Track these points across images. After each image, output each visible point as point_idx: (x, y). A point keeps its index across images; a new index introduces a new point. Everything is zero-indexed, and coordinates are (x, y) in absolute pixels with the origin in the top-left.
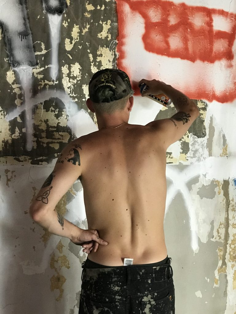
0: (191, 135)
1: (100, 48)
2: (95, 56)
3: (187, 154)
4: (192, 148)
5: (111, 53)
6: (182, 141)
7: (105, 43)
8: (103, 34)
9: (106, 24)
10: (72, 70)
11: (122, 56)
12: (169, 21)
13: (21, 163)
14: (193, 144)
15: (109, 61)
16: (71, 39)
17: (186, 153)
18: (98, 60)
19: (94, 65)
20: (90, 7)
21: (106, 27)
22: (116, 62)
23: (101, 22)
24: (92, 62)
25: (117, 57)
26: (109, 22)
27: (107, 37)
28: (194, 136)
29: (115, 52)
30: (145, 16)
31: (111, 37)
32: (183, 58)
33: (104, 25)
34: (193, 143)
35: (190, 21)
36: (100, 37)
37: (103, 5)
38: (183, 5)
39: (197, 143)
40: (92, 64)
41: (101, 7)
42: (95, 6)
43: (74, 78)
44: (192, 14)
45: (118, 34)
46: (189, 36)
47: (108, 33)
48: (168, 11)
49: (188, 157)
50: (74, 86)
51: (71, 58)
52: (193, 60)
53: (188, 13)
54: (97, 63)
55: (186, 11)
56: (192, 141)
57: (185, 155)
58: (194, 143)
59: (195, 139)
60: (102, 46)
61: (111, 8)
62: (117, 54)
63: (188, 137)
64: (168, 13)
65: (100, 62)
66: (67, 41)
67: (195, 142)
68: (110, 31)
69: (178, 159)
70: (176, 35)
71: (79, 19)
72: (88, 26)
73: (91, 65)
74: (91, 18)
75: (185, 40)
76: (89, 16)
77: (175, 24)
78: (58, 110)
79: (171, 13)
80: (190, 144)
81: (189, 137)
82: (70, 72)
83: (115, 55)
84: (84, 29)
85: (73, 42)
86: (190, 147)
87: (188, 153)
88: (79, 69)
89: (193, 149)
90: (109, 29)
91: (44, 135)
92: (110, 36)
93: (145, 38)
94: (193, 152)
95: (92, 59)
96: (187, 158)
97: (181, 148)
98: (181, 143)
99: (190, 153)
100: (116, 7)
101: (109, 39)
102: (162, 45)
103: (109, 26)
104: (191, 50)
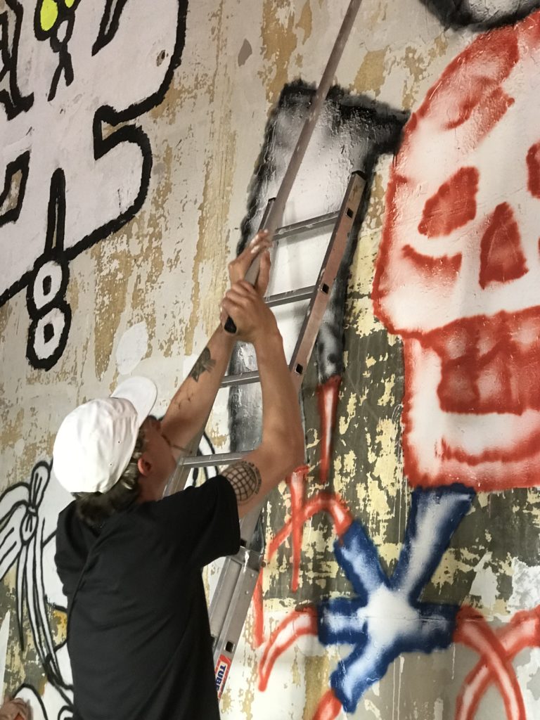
0: (516, 561)
1: (381, 422)
2: (373, 438)
3: (508, 599)
4: (518, 588)
5: (394, 426)
6: (498, 574)
7: (387, 412)
8: (385, 399)
9: (389, 381)
10: (345, 464)
11: (408, 430)
12: (478, 350)
13: (285, 608)
14: (520, 580)
15: (391, 440)
16: (346, 415)
18: (377, 442)
19: (372, 450)
20: (370, 362)
21: (389, 386)
22: (401, 439)
23: (382, 381)
24: (370, 446)
25: (402, 430)
26: (393, 376)
27: (390, 401)
28: (521, 562)
29: (399, 423)
30: (441, 353)
31: (395, 401)
32: (501, 411)
33: (386, 384)
34: (519, 578)
35: (512, 339)
36: (380, 404)
37: (387, 354)
38: (502, 315)
39: (526, 578)
40: (370, 449)
41: (384, 356)
42: (377, 358)
43: (347, 475)
45: (404, 393)
46: (512, 368)
47: (390, 395)
48: (478, 332)
49: (510, 606)
50: (346, 487)
51: (345, 445)
52: (518, 411)
53: (510, 326)
54: (376, 447)
55: (507, 323)
56: (517, 574)
57: (505, 601)
58: (521, 576)
59: (524, 569)
60: (383, 418)
61: (397, 353)
62: (402, 425)
63: (510, 564)
64: (477, 336)
65: (380, 444)
66: (342, 419)
67: (524, 574)
68: (394, 391)
69: (492, 609)
70: (490, 371)
71: (357, 384)
72: (367, 391)
73: (368, 451)
74: (370, 378)
75: (505, 377)
76: (368, 375)
77: (489, 353)
78: (326, 527)
79: (482, 334)
80: (514, 579)
81: (513, 564)
82: (343, 466)
83: (399, 428)
84: (362, 397)
85: (349, 420)
86: (514, 585)
87: (511, 598)
88: (354, 459)
89: (519, 591)
90: (392, 389)
91: (310, 566)
92: (393, 400)
93: (441, 389)
94: (519, 597)
95: (369, 441)
96: (508, 609)
97: (497, 588)
98: (496, 578)
99: (513, 598)
100: (403, 351)
101: (391, 405)
102: (467, 395)
103: (392, 384)
104: (515, 394)
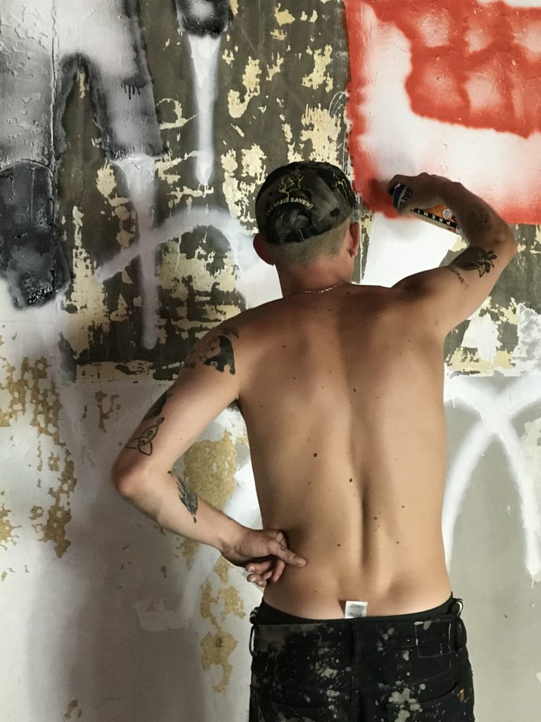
0: (522, 308)
1: (309, 111)
2: (297, 130)
3: (512, 350)
4: (525, 338)
5: (334, 121)
6: (500, 322)
7: (320, 98)
8: (316, 78)
9: (322, 54)
10: (243, 163)
11: (359, 127)
12: (466, 44)
13: (131, 376)
14: (527, 329)
15: (330, 140)
16: (242, 91)
17: (510, 350)
18: (304, 138)
19: (295, 149)
20: (284, 17)
21: (322, 61)
22: (346, 140)
23: (309, 51)
24: (291, 144)
25: (348, 129)
26: (328, 49)
27: (325, 84)
28: (529, 309)
29: (342, 118)
30: (411, 34)
31: (334, 85)
32: (500, 128)
33: (316, 57)
34: (525, 327)
35: (515, 41)
36: (308, 85)
37: (315, 12)
38: (500, 6)
39: (534, 326)
40: (291, 147)
41: (310, 15)
42: (295, 13)
43: (249, 180)
44: (522, 25)
45: (350, 76)
46: (515, 78)
47: (325, 75)
48: (465, 20)
49: (514, 358)
50: (249, 197)
51: (243, 135)
52: (524, 132)
53: (512, 24)
54: (302, 146)
55: (508, 19)
56: (524, 322)
57: (509, 352)
58: (528, 325)
59: (532, 317)
60: (314, 106)
61: (333, 17)
62: (348, 122)
63: (514, 311)
64: (464, 24)
65: (309, 142)
66: (233, 95)
67: (531, 322)
68: (330, 70)
69: (492, 362)
70: (485, 75)
71: (260, 46)
72: (280, 61)
73: (288, 150)
74: (286, 42)
75: (506, 87)
76: (282, 37)
77: (482, 50)
78: (213, 254)
79: (472, 24)
80: (520, 327)
81: (518, 311)
82: (240, 167)
83: (343, 126)
84: (271, 67)
85: (247, 98)
86: (520, 334)
87: (515, 350)
88: (261, 159)
89: (526, 340)
90: (328, 67)
91: (182, 311)
92: (330, 82)
93: (413, 84)
94: (526, 348)
95: (289, 136)
96: (513, 361)
97: (499, 339)
98: (497, 327)
99: (519, 349)
100: (344, 15)
101: (328, 89)
102: (453, 100)
103: (327, 60)
104: (519, 110)
